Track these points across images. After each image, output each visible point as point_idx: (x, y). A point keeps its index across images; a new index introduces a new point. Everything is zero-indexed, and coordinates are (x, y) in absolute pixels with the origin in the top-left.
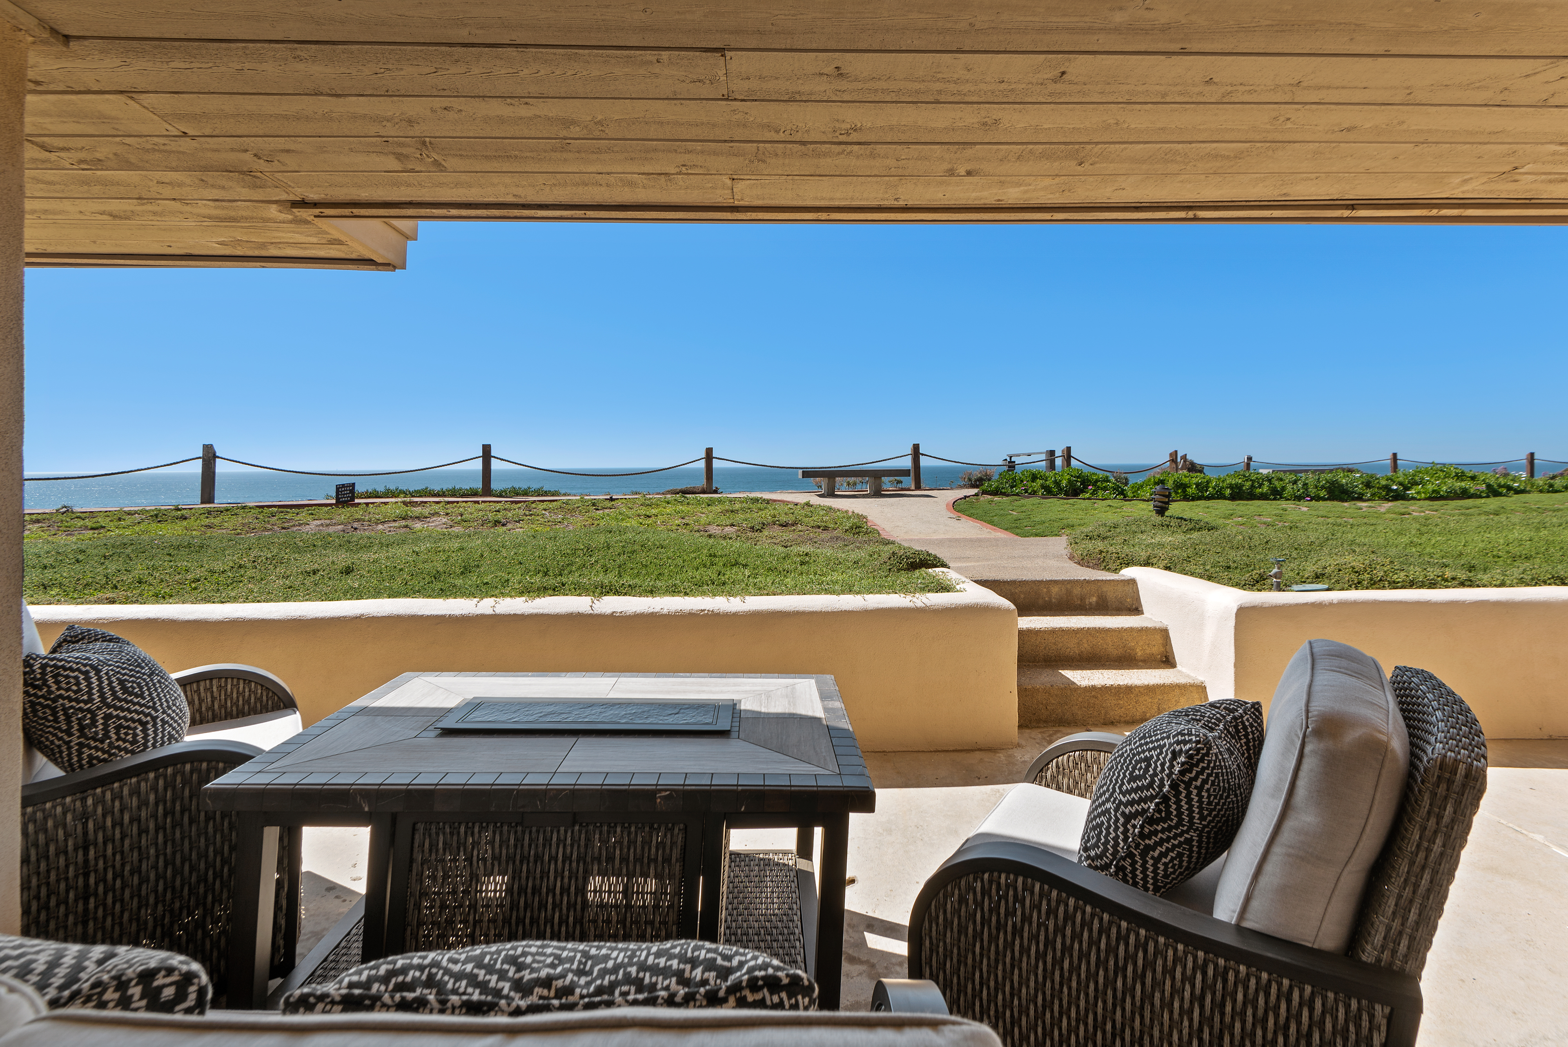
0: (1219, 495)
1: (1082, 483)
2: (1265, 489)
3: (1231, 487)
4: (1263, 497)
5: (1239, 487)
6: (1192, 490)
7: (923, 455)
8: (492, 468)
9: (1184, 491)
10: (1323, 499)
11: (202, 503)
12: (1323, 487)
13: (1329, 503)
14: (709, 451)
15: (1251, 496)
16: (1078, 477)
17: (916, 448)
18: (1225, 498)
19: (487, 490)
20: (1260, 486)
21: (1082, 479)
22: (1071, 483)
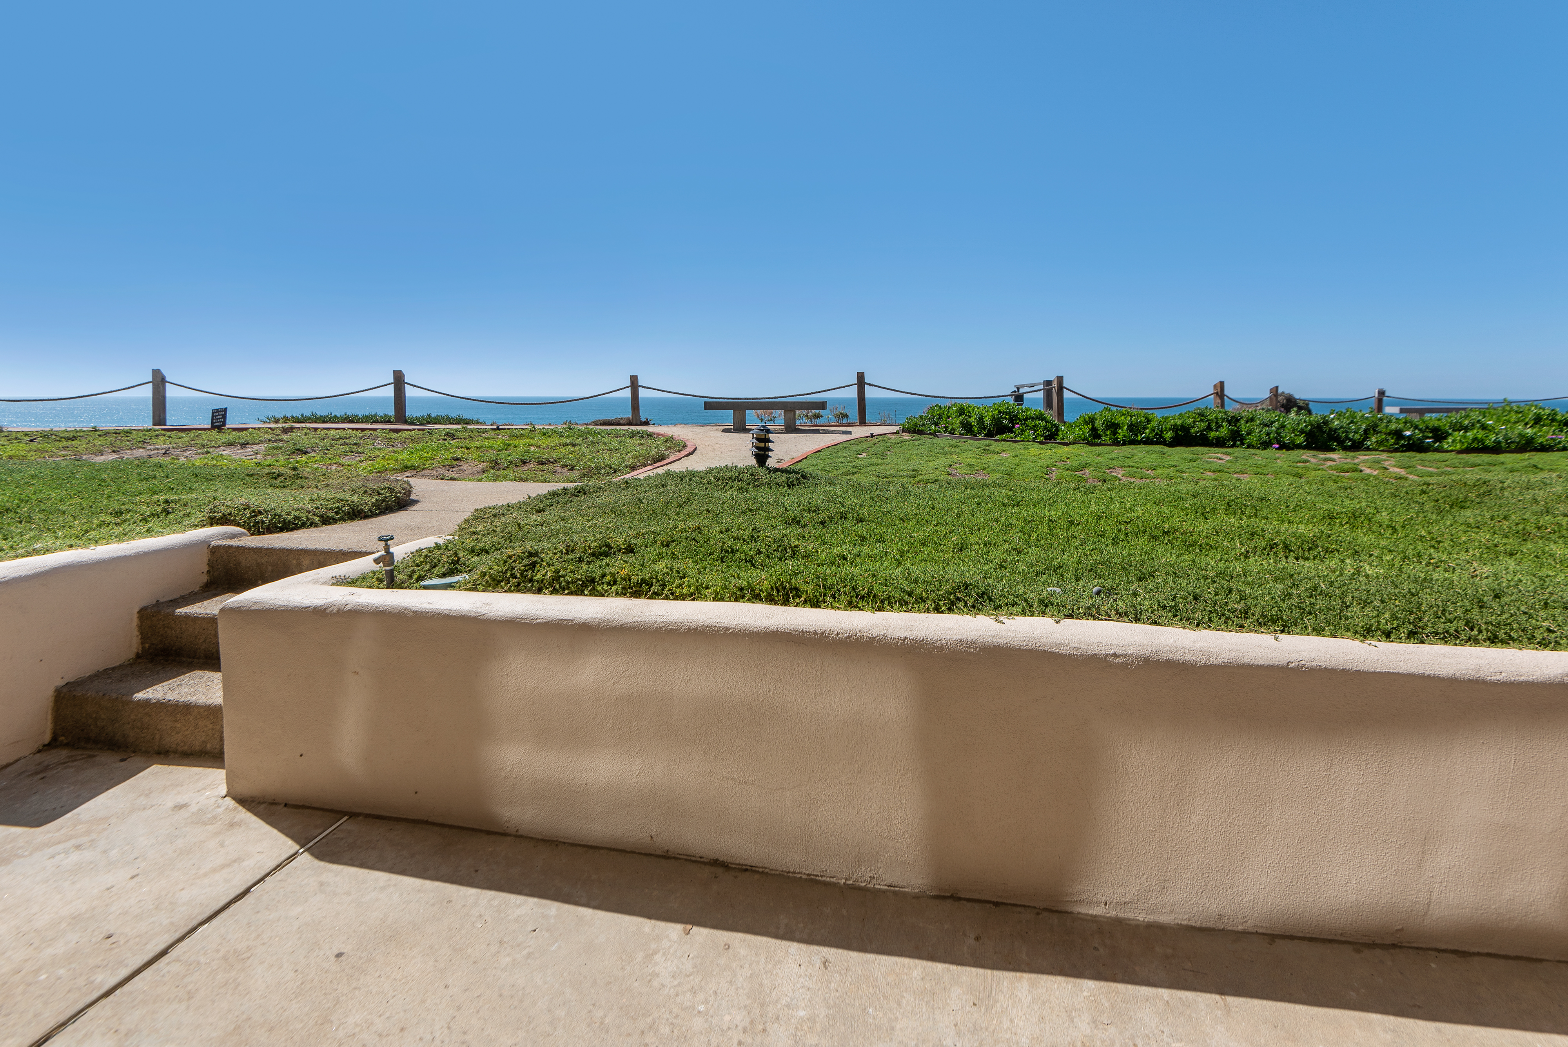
0: (1158, 440)
1: (1011, 420)
2: (1224, 431)
3: (1175, 428)
4: (1220, 443)
5: (1185, 429)
6: (1122, 433)
7: (869, 385)
8: (406, 395)
9: (1115, 433)
10: (1299, 447)
11: (154, 425)
12: (1302, 432)
13: (1306, 455)
14: (634, 380)
15: (1203, 441)
16: (1007, 414)
17: (861, 377)
18: (1164, 443)
19: (400, 415)
20: (1219, 426)
21: (1010, 416)
22: (996, 421)
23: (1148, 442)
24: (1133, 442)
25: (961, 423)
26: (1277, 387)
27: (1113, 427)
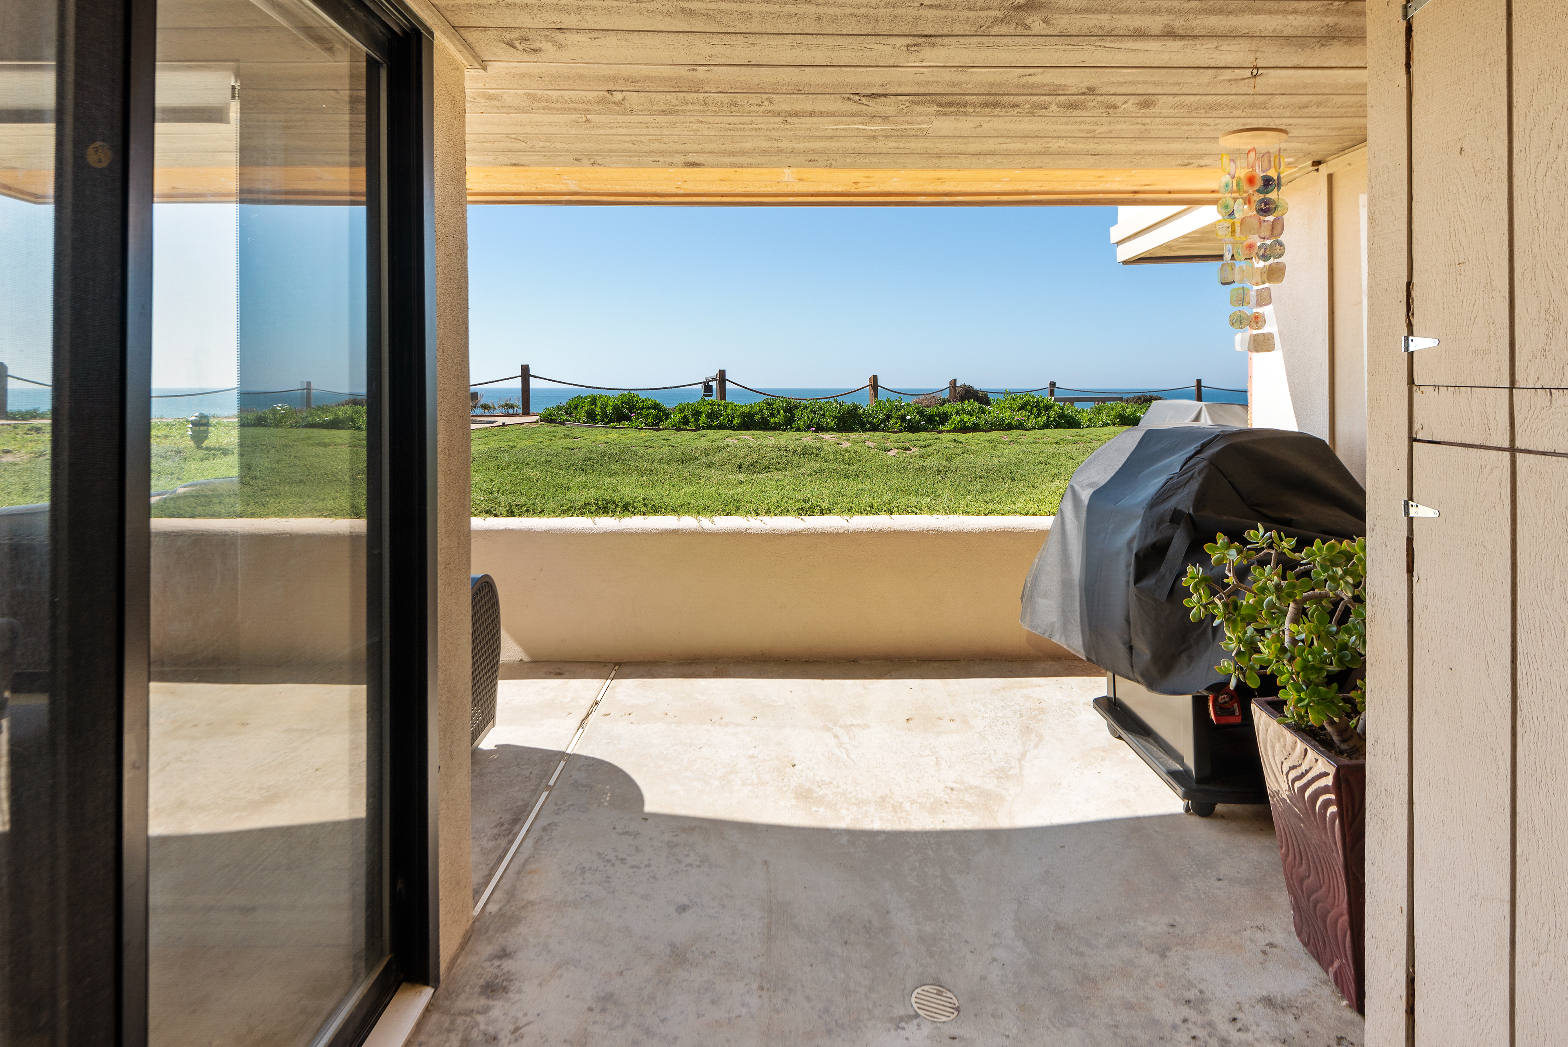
0: (729, 425)
4: (776, 427)
5: (752, 415)
15: (764, 425)
17: (525, 369)
18: (734, 428)
21: (630, 406)
22: (616, 409)
23: (721, 427)
24: (710, 427)
25: (586, 412)
26: (955, 380)
27: (697, 414)
